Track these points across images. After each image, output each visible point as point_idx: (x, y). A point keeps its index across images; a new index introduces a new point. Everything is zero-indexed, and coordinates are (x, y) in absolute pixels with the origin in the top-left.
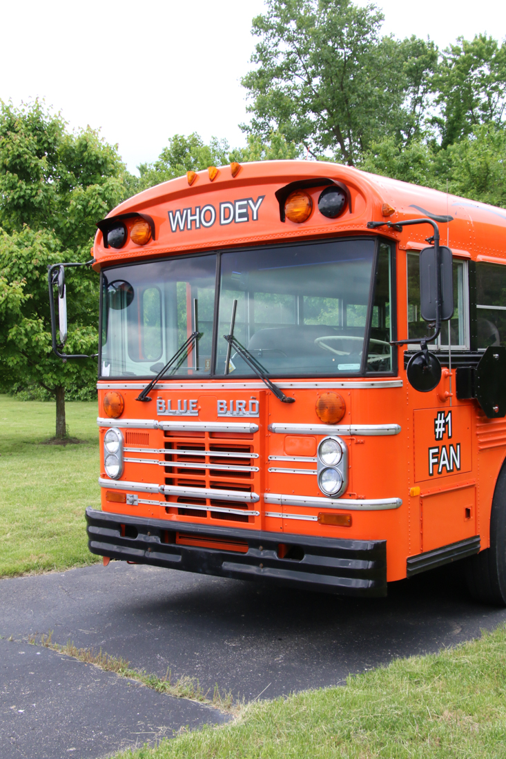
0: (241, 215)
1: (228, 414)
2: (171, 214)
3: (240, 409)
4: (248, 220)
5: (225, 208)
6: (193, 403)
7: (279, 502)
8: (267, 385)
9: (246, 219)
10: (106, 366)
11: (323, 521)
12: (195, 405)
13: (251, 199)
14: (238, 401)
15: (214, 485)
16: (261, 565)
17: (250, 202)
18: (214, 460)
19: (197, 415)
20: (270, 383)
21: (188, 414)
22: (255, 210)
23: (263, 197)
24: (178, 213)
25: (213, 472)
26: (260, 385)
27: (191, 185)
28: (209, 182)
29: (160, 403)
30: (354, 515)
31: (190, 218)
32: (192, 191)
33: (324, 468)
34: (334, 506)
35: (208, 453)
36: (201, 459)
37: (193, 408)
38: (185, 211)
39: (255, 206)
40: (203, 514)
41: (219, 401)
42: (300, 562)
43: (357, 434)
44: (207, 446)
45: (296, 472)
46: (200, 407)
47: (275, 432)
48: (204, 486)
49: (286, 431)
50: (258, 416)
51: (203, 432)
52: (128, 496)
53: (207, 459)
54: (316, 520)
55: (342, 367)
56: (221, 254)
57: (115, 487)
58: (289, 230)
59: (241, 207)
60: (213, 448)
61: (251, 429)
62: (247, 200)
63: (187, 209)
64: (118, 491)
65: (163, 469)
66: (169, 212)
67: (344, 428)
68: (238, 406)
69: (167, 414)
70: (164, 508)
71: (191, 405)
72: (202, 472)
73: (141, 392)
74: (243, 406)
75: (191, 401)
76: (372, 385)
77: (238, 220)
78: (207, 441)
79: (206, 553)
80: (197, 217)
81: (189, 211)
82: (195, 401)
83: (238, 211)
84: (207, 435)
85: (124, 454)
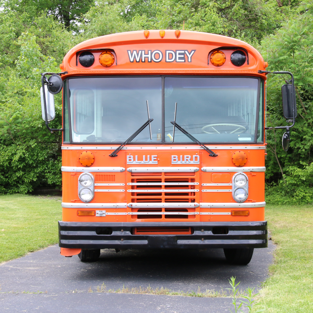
0: (180, 58)
1: (179, 163)
2: (129, 52)
3: (187, 160)
4: (185, 61)
5: (169, 53)
6: (154, 157)
7: (209, 207)
8: (203, 148)
9: (183, 61)
11: (233, 215)
12: (155, 158)
13: (187, 50)
14: (185, 156)
15: (167, 201)
16: (203, 239)
17: (186, 52)
18: (166, 187)
19: (157, 163)
20: (205, 147)
21: (151, 163)
22: (190, 56)
23: (195, 51)
24: (135, 52)
25: (166, 194)
26: (198, 147)
27: (147, 38)
28: (160, 38)
29: (130, 157)
30: (250, 210)
32: (147, 41)
33: (237, 188)
34: (240, 207)
35: (163, 184)
36: (160, 187)
37: (154, 160)
38: (140, 52)
39: (190, 55)
41: (173, 156)
42: (227, 235)
43: (253, 171)
44: (163, 180)
45: (218, 191)
46: (159, 159)
47: (206, 172)
49: (213, 171)
50: (199, 163)
51: (161, 173)
52: (97, 211)
53: (163, 187)
54: (230, 214)
55: (241, 139)
56: (165, 77)
57: (87, 207)
58: (212, 69)
59: (180, 54)
60: (166, 181)
61: (194, 170)
63: (142, 51)
64: (87, 209)
65: (130, 194)
66: (128, 51)
67: (247, 168)
68: (186, 158)
70: (131, 216)
71: (153, 159)
72: (160, 194)
73: (114, 151)
74: (190, 158)
75: (153, 156)
76: (260, 148)
77: (178, 60)
78: (163, 177)
79: (166, 237)
81: (143, 52)
82: (156, 156)
83: (178, 56)
84: (163, 174)
85: (95, 187)
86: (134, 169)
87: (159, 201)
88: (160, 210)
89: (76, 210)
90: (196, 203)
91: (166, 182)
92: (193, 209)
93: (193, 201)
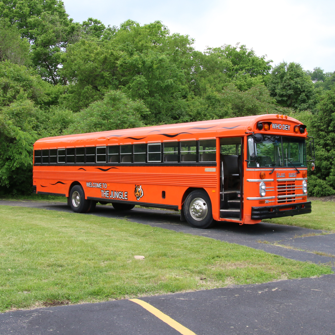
10: (258, 164)
18: (288, 188)
22: (289, 128)
25: (288, 191)
31: (277, 126)
35: (286, 186)
36: (285, 188)
40: (285, 202)
48: (285, 195)
52: (266, 201)
62: (288, 125)
69: (279, 177)
72: (285, 191)
77: (286, 129)
80: (278, 126)
86: (280, 180)
87: (285, 194)
88: (285, 198)
89: (258, 201)
90: (295, 195)
91: (287, 185)
92: (294, 198)
93: (294, 194)
